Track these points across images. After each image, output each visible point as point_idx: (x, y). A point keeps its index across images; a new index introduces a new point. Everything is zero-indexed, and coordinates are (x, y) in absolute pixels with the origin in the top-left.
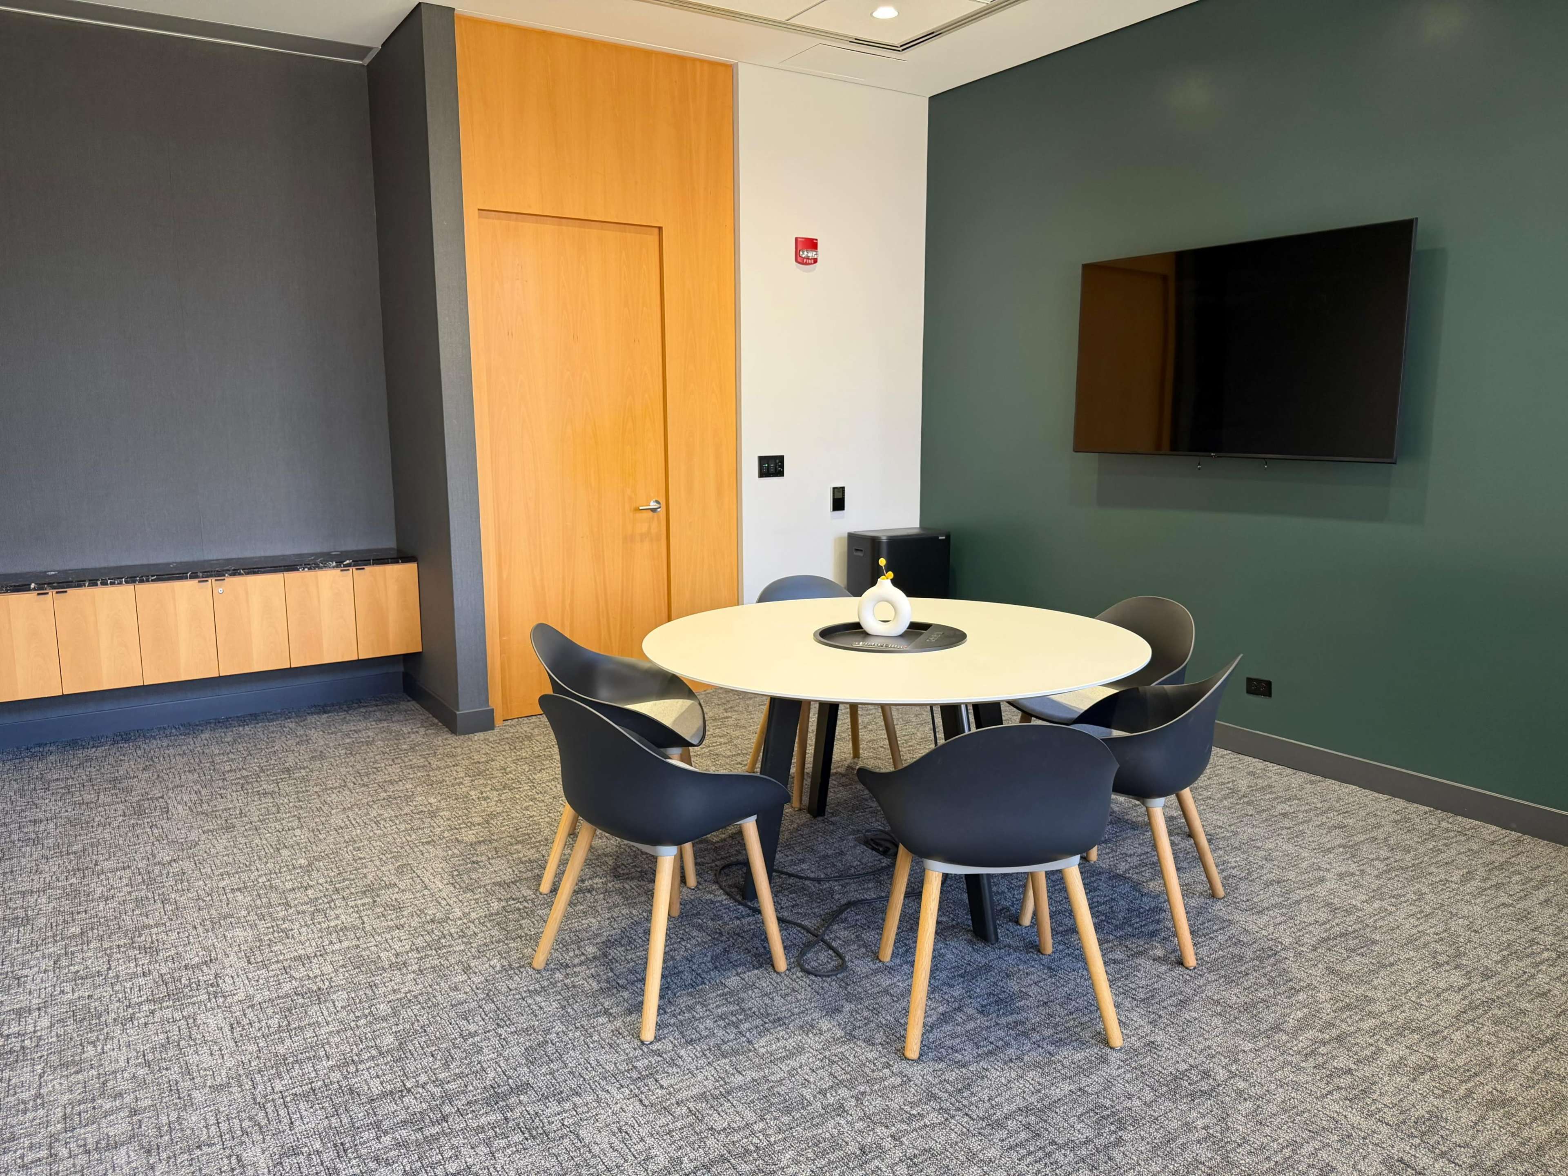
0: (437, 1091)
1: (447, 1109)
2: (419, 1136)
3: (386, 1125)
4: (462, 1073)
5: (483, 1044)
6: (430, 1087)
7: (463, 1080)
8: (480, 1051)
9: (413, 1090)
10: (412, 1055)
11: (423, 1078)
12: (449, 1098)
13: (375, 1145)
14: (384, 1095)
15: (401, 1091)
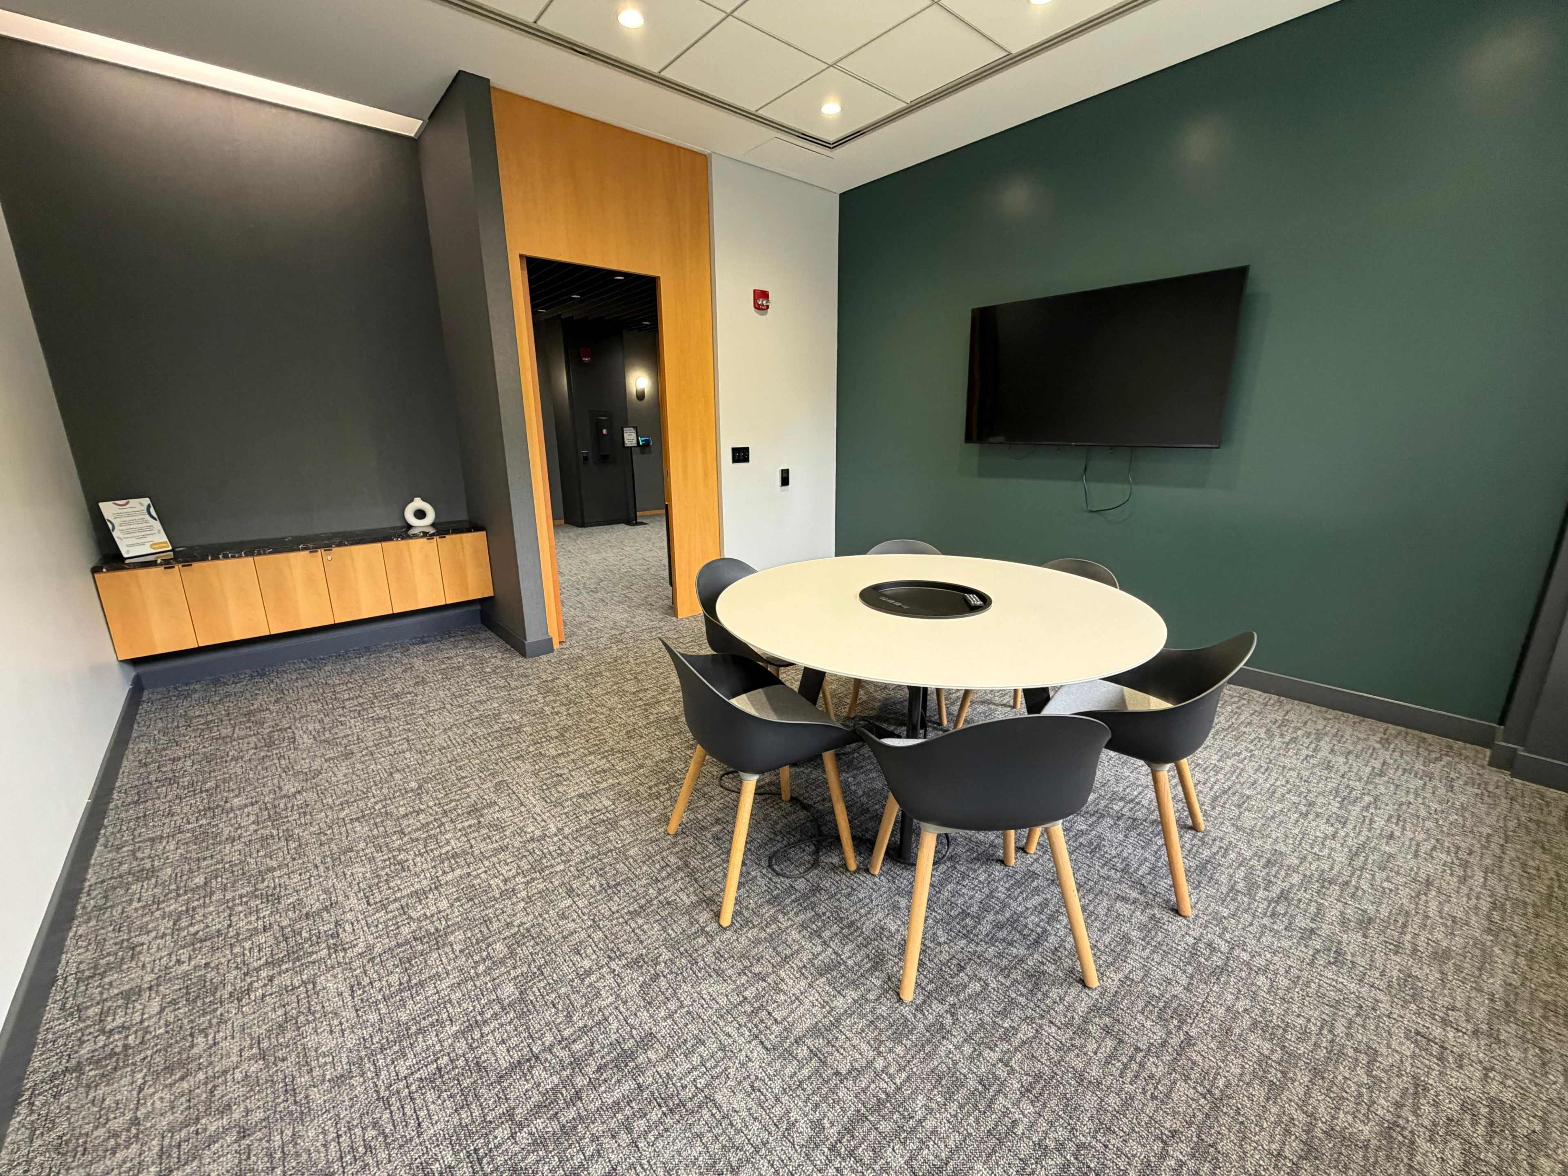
0: (565, 1056)
1: (578, 1080)
2: (556, 1125)
3: (519, 1113)
4: (585, 1026)
6: (558, 1050)
7: (588, 1036)
8: (598, 995)
9: (540, 1057)
11: (548, 1039)
12: (578, 1064)
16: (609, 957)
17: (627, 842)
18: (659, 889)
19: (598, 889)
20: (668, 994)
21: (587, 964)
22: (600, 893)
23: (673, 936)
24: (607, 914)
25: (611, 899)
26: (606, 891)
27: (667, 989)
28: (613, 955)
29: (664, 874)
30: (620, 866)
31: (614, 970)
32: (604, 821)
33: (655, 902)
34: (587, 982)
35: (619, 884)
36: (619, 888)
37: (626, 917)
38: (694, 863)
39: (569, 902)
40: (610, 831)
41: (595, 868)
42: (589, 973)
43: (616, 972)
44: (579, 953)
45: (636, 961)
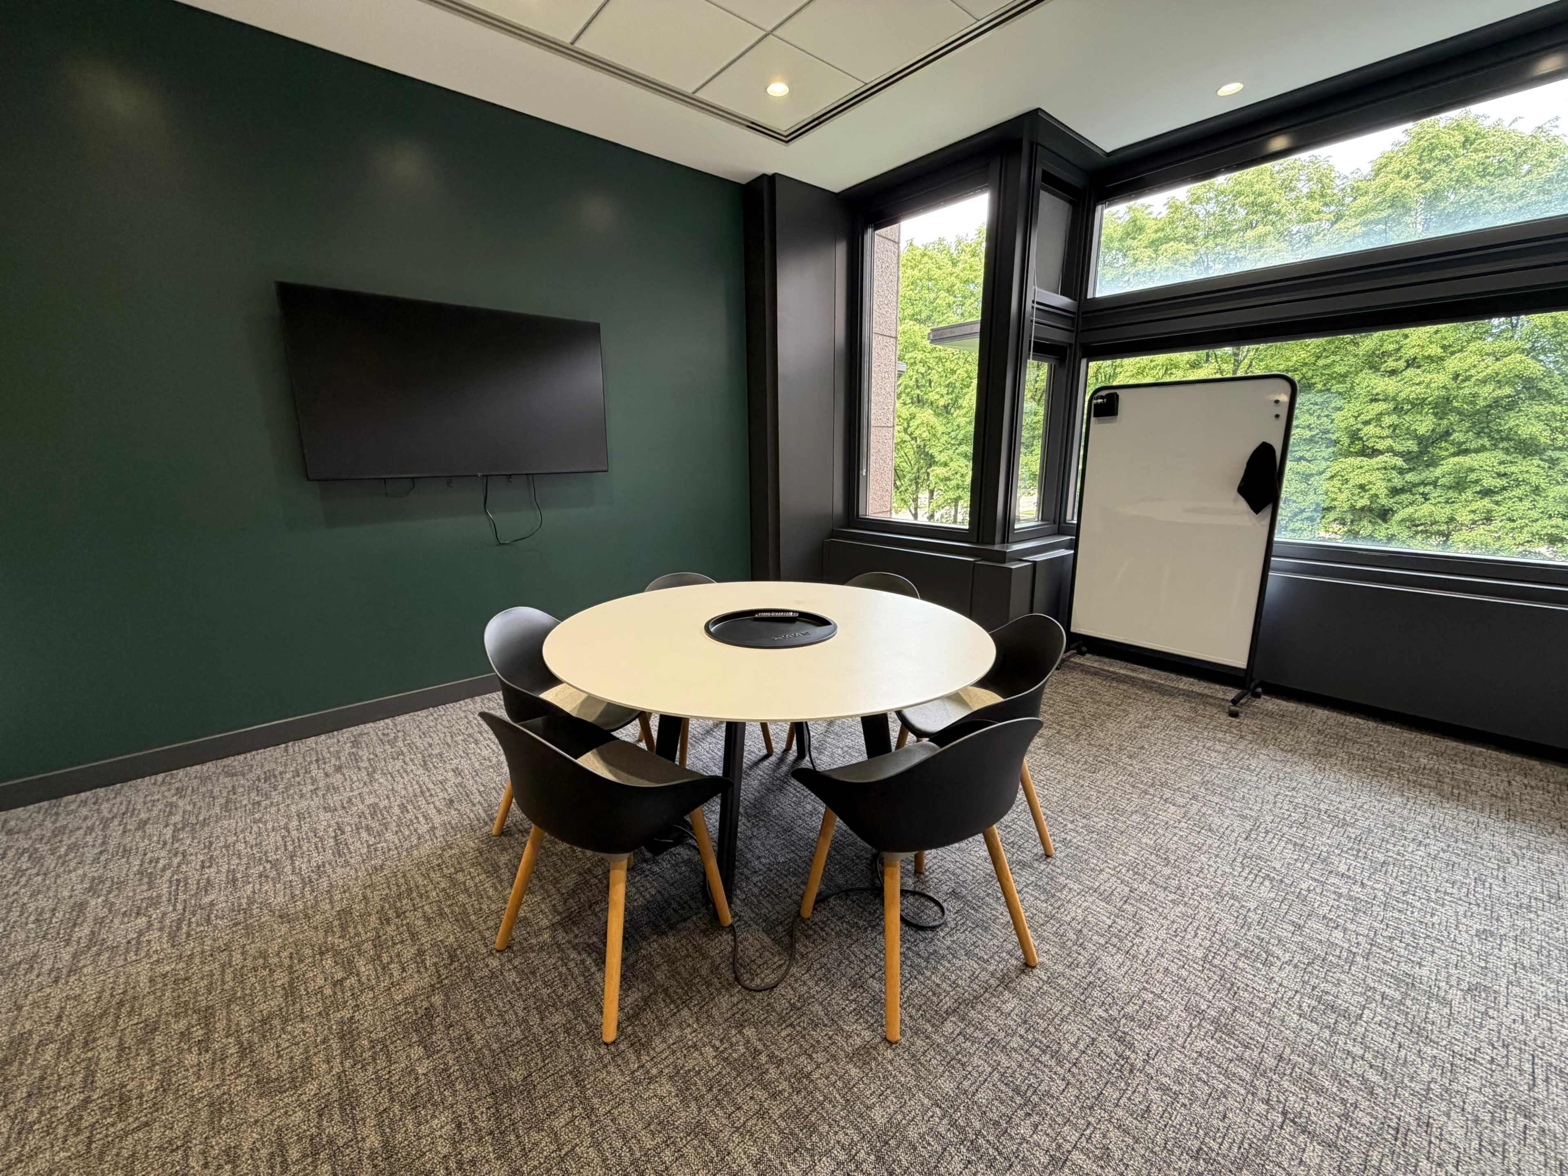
0: (1260, 1083)
1: (1270, 1062)
2: (1316, 1069)
3: (1338, 1108)
4: (1220, 1073)
5: (1170, 1071)
6: (1263, 1093)
7: (1228, 1067)
8: (1181, 1070)
9: (1280, 1110)
10: (1242, 1142)
11: (1261, 1108)
12: (1257, 1069)
13: (1364, 1104)
14: (1312, 1135)
15: (1293, 1121)
16: (1131, 1071)
17: (926, 1101)
18: (1007, 1035)
19: (1036, 1118)
20: (1140, 1002)
21: (1155, 1096)
22: (1043, 1115)
23: (1069, 1009)
24: (1073, 1092)
25: (1048, 1093)
26: (1035, 1105)
27: (1135, 1004)
28: (1127, 1067)
29: (978, 1034)
30: (982, 1097)
31: (1144, 1060)
32: (879, 1159)
33: (1030, 1037)
34: (1175, 1088)
35: (1017, 1090)
36: (1024, 1088)
37: (1068, 1065)
38: (948, 1003)
39: (1076, 1156)
40: (905, 1138)
41: (998, 1137)
42: (1164, 1089)
43: (1146, 1057)
44: (1148, 1109)
45: (1121, 1040)
